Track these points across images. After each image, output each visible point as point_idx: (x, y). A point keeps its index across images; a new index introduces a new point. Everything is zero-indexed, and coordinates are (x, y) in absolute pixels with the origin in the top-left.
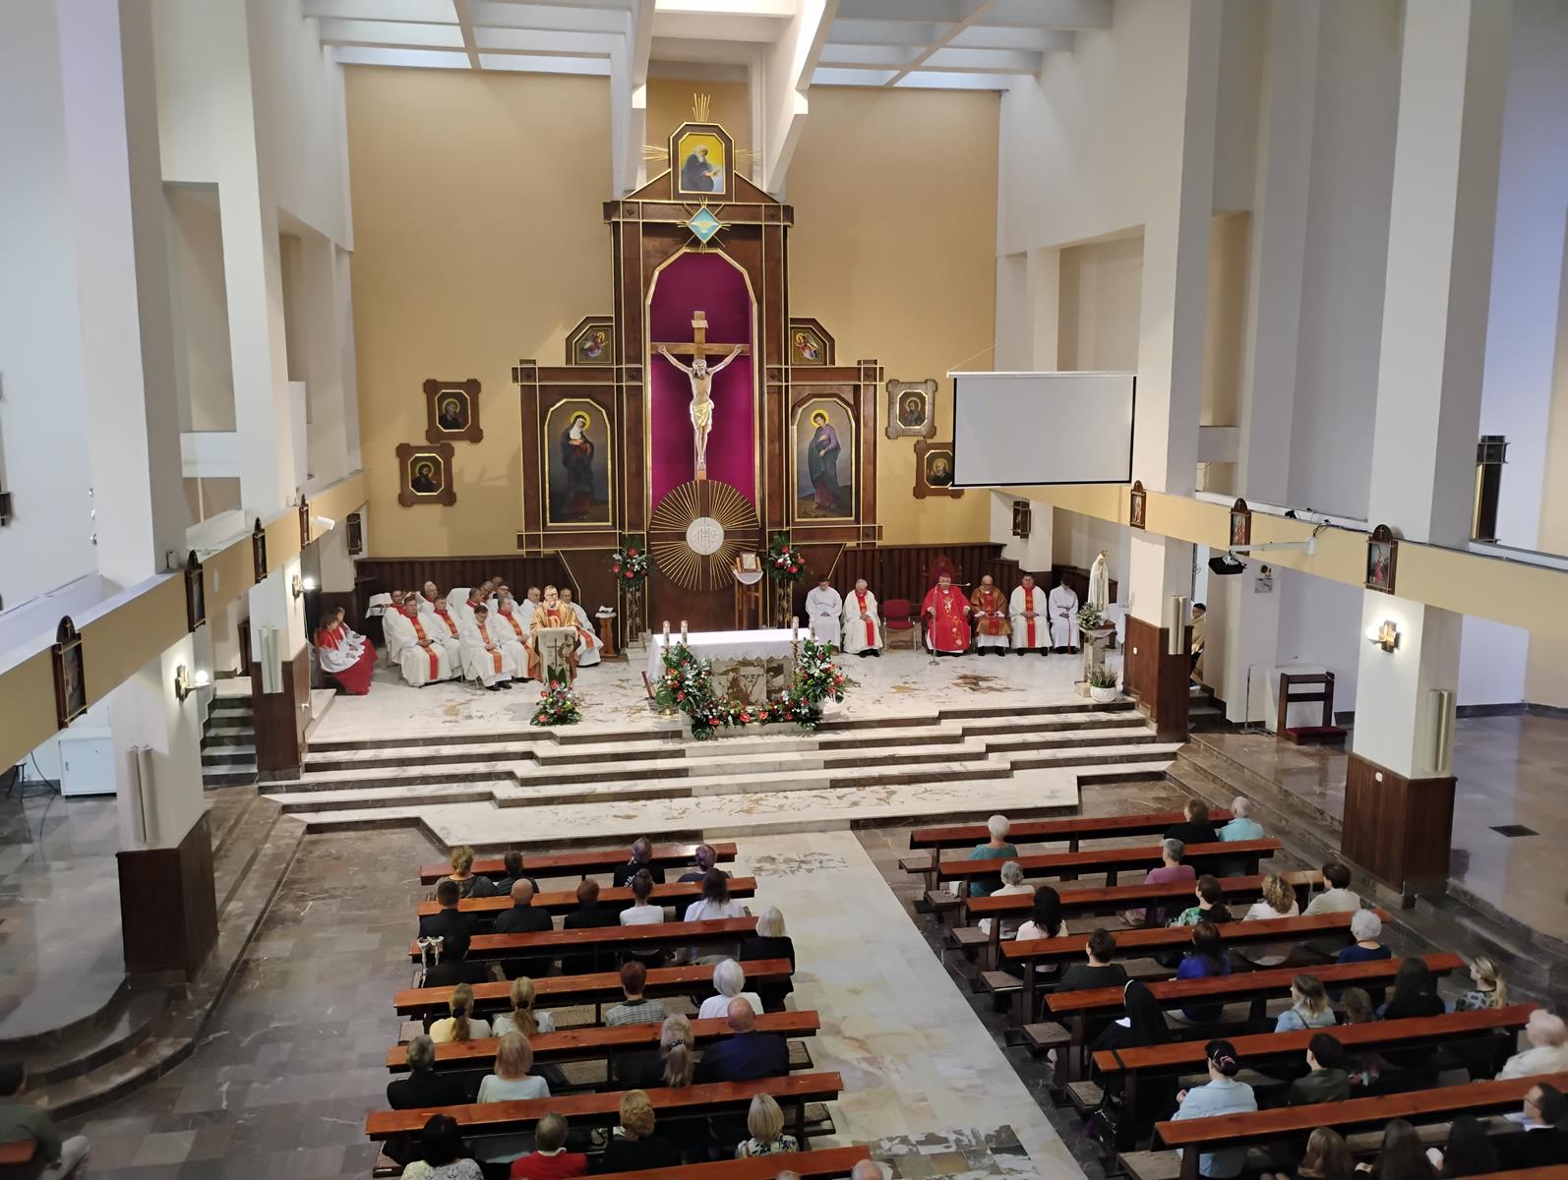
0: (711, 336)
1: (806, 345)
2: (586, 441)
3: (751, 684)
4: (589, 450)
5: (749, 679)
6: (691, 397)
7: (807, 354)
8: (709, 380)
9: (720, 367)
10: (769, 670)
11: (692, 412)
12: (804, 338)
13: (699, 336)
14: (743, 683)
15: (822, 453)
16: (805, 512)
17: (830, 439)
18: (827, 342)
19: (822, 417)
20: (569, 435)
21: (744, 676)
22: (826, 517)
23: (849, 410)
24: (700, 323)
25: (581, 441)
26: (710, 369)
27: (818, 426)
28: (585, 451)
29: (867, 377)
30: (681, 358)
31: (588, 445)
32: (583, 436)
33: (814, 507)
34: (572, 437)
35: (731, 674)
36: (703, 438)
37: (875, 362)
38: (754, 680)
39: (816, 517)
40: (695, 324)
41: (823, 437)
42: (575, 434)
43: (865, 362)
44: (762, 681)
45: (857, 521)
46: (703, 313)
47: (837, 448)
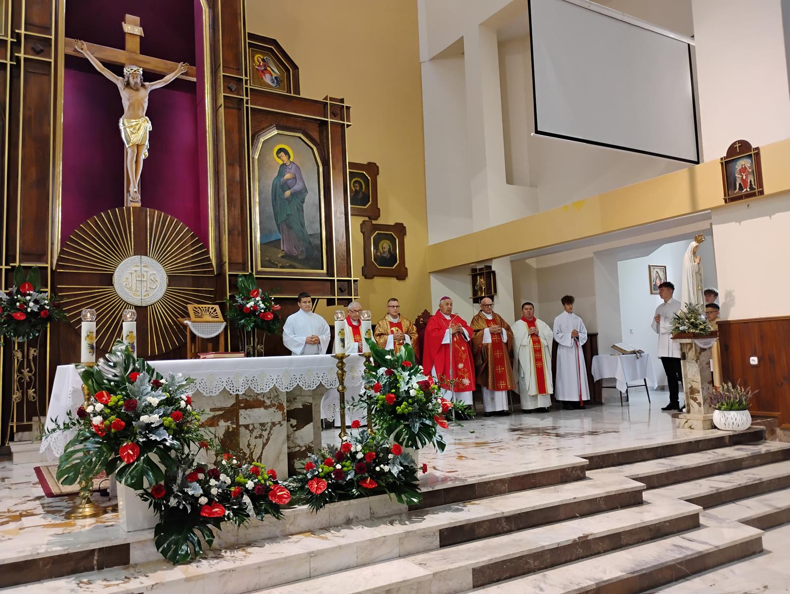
0: (147, 47)
1: (266, 69)
3: (260, 442)
5: (255, 434)
6: (121, 112)
7: (267, 79)
8: (143, 96)
9: (158, 84)
10: (290, 415)
11: (121, 127)
12: (263, 60)
13: (133, 44)
14: (245, 438)
15: (288, 193)
16: (269, 261)
17: (295, 178)
18: (289, 68)
19: (287, 153)
21: (247, 427)
22: (295, 268)
23: (315, 149)
24: (132, 27)
26: (147, 84)
27: (281, 163)
29: (334, 115)
30: (107, 65)
33: (279, 256)
35: (223, 425)
36: (137, 162)
37: (342, 101)
38: (265, 434)
39: (282, 267)
40: (127, 28)
41: (287, 176)
43: (331, 99)
44: (280, 434)
45: (330, 272)
46: (138, 19)
47: (304, 191)
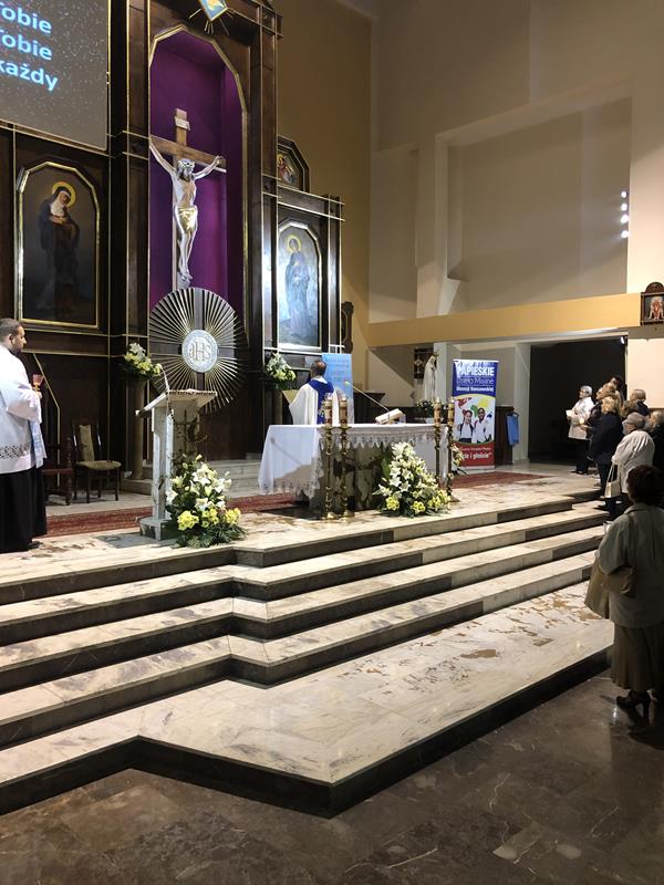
1: (285, 168)
2: (70, 221)
4: (73, 234)
7: (285, 177)
8: (192, 185)
9: (201, 175)
11: (178, 215)
12: (283, 159)
13: (182, 137)
19: (296, 243)
20: (49, 209)
24: (182, 122)
25: (64, 219)
26: (194, 173)
27: (292, 252)
28: (69, 235)
31: (73, 227)
32: (66, 215)
33: (290, 334)
34: (53, 211)
40: (178, 122)
41: (297, 264)
42: (56, 208)
46: (186, 113)
